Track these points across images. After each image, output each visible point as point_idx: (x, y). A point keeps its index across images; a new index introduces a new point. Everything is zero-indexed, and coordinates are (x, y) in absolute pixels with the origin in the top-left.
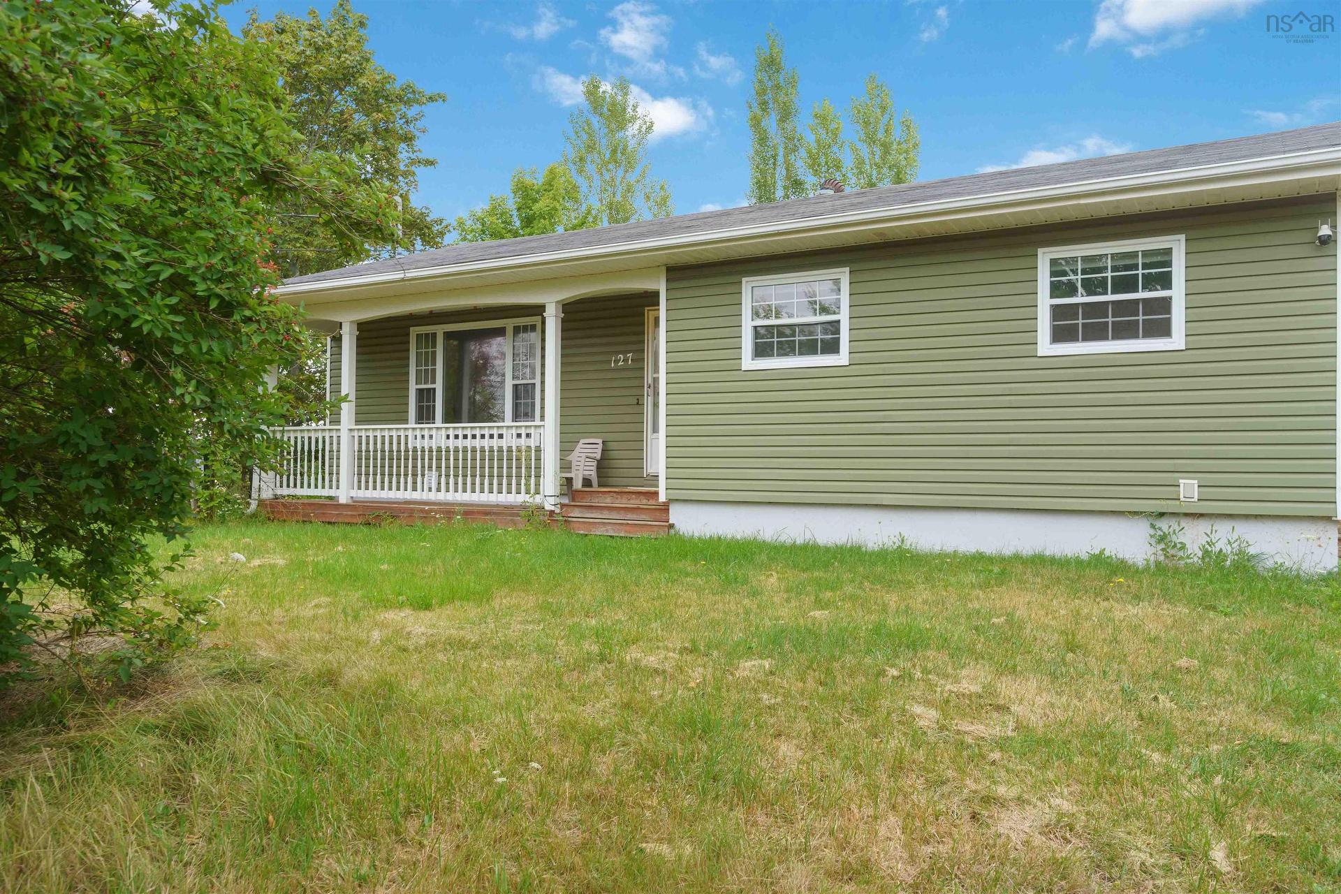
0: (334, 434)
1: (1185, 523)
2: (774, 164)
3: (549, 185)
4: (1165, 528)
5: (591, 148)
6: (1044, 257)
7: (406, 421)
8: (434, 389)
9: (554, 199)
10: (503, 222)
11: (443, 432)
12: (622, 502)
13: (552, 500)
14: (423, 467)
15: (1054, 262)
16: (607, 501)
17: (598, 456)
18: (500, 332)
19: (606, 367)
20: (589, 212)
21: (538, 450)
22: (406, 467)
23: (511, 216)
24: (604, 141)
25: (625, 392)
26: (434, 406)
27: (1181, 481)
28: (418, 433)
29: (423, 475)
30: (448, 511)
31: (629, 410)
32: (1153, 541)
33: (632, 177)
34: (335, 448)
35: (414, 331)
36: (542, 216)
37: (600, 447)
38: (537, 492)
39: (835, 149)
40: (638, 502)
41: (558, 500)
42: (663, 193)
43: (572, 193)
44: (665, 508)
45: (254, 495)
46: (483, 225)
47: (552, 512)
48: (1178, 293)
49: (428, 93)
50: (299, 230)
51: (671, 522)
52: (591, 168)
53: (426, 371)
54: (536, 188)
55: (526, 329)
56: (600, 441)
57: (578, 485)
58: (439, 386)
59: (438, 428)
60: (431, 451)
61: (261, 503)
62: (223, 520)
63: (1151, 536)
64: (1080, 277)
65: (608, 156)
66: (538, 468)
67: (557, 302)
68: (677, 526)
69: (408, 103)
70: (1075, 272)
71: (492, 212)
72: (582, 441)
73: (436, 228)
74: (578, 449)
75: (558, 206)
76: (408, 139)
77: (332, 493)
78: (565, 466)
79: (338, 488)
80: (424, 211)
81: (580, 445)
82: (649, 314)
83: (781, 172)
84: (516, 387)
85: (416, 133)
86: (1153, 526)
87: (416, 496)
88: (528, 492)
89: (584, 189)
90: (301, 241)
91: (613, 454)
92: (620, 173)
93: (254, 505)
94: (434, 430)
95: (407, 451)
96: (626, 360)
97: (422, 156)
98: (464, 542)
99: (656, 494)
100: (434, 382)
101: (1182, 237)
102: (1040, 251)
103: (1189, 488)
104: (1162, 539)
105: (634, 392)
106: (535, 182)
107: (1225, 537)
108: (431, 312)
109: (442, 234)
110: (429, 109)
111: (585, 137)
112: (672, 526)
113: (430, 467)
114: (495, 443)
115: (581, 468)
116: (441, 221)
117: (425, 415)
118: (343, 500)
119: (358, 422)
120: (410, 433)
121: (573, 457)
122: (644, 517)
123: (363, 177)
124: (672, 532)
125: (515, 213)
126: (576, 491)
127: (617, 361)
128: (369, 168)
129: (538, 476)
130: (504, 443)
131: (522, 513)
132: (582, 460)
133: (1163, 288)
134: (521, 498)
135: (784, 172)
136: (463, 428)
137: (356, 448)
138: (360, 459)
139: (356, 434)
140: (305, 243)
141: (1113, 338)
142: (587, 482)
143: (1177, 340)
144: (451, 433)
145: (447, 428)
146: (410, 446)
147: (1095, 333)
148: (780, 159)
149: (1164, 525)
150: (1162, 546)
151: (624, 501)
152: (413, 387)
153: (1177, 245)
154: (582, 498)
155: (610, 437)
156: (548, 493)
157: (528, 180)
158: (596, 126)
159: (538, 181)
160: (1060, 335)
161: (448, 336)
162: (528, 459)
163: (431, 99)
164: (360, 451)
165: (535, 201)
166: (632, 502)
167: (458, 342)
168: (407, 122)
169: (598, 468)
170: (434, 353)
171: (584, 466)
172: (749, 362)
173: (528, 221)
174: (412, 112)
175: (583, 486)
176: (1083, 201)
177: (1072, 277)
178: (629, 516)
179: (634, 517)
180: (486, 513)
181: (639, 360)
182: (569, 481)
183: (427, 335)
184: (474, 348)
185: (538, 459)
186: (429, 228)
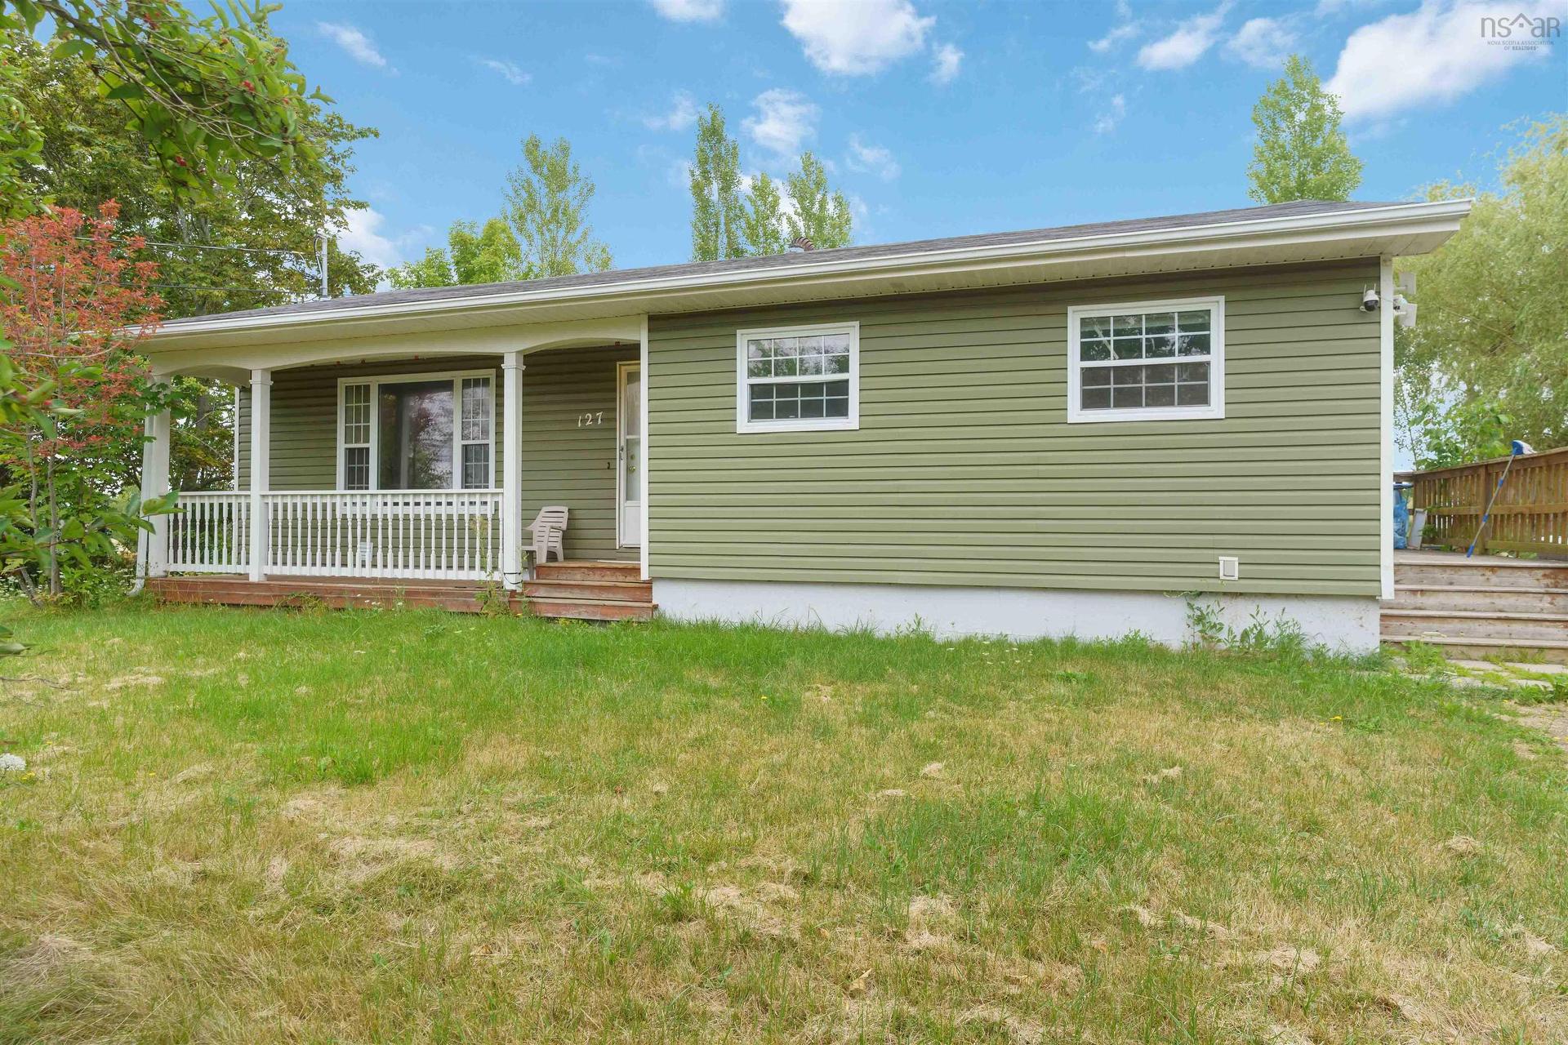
0: (243, 501)
1: (1224, 602)
2: (717, 231)
3: (489, 240)
4: (1204, 607)
5: (532, 207)
6: (1075, 315)
7: (332, 485)
8: (368, 449)
9: (495, 253)
10: (440, 275)
11: (380, 500)
12: (594, 580)
13: (513, 579)
14: (354, 537)
15: (1084, 321)
16: (577, 578)
17: (564, 526)
18: (447, 386)
19: (571, 426)
20: (530, 270)
21: (495, 519)
22: (334, 537)
23: (449, 270)
24: (545, 201)
25: (596, 455)
26: (367, 469)
27: (1220, 558)
28: (348, 500)
29: (355, 547)
30: (385, 591)
31: (598, 474)
32: (1191, 622)
33: (573, 238)
34: (244, 517)
35: (342, 383)
36: (481, 270)
37: (566, 515)
38: (495, 568)
39: (774, 221)
40: (614, 579)
41: (520, 578)
42: (604, 256)
43: (513, 251)
44: (647, 587)
45: (140, 572)
46: (418, 277)
47: (513, 592)
48: (1216, 358)
49: (358, 127)
50: (205, 269)
51: (655, 602)
52: (531, 227)
53: (358, 428)
54: (475, 241)
55: (476, 383)
56: (565, 509)
57: (542, 559)
58: (373, 446)
59: (372, 495)
60: (364, 519)
61: (149, 582)
62: (95, 606)
63: (1189, 617)
64: (1112, 338)
65: (548, 216)
66: (495, 538)
67: (518, 352)
68: (662, 607)
69: (335, 137)
70: (1106, 333)
71: (429, 264)
72: (545, 509)
73: (366, 276)
74: (539, 518)
75: (499, 261)
76: (335, 178)
77: (241, 569)
78: (527, 538)
79: (248, 563)
80: (353, 255)
81: (542, 513)
82: (623, 369)
83: (723, 240)
84: (465, 447)
85: (343, 171)
86: (1190, 606)
87: (347, 572)
88: (483, 568)
89: (524, 247)
90: (209, 281)
91: (579, 524)
92: (562, 233)
93: (139, 584)
94: (368, 497)
95: (334, 519)
96: (595, 420)
97: (350, 198)
98: (409, 640)
99: (637, 570)
100: (367, 440)
101: (1222, 299)
102: (1070, 309)
103: (1229, 566)
104: (1200, 619)
105: (603, 455)
106: (474, 235)
107: (1271, 618)
108: (363, 361)
109: (373, 282)
110: (358, 144)
111: (525, 195)
112: (656, 607)
113: (364, 538)
114: (443, 510)
115: (545, 539)
116: (373, 267)
117: (356, 479)
118: (254, 578)
119: (273, 485)
120: (338, 500)
121: (535, 527)
122: (619, 596)
123: (283, 217)
124: (656, 613)
125: (453, 268)
126: (540, 567)
127: (584, 421)
128: (289, 208)
129: (495, 548)
130: (454, 511)
131: (478, 593)
132: (547, 530)
133: (1202, 353)
134: (477, 575)
135: (725, 240)
136: (404, 495)
137: (271, 517)
138: (275, 527)
139: (270, 501)
140: (213, 283)
141: (1147, 405)
142: (552, 556)
143: (1216, 408)
144: (389, 500)
145: (384, 495)
146: (339, 516)
147: (1128, 399)
148: (722, 227)
149: (1201, 603)
150: (1200, 627)
151: (597, 577)
152: (341, 447)
153: (1216, 307)
154: (548, 575)
155: (575, 504)
156: (509, 571)
157: (467, 232)
158: (536, 185)
159: (478, 234)
160: (1092, 400)
161: (384, 389)
162: (484, 529)
163: (362, 134)
164: (275, 519)
165: (474, 255)
166: (606, 578)
167: (396, 396)
168: (334, 159)
169: (564, 538)
170: (367, 409)
171: (547, 537)
172: (744, 424)
173: (467, 276)
174: (340, 147)
175: (547, 561)
176: (1129, 254)
177: (1104, 339)
178: (604, 596)
179: (611, 596)
180: (435, 594)
181: (611, 420)
182: (531, 555)
183: (358, 387)
184: (414, 403)
185: (496, 529)
186: (359, 275)
